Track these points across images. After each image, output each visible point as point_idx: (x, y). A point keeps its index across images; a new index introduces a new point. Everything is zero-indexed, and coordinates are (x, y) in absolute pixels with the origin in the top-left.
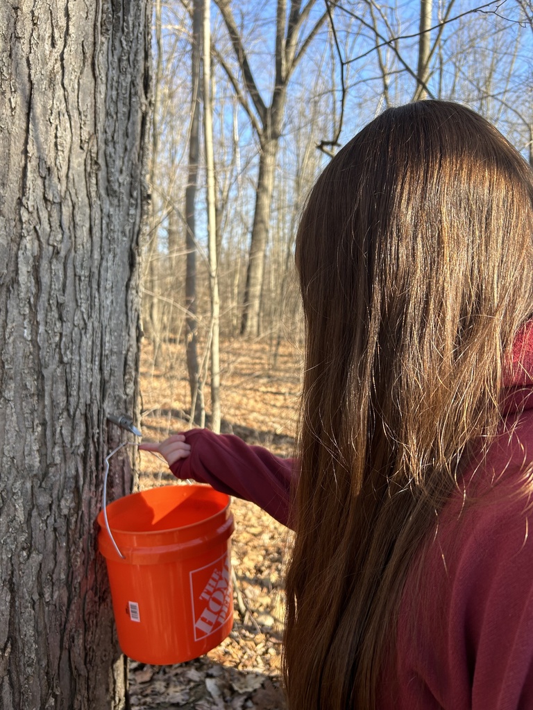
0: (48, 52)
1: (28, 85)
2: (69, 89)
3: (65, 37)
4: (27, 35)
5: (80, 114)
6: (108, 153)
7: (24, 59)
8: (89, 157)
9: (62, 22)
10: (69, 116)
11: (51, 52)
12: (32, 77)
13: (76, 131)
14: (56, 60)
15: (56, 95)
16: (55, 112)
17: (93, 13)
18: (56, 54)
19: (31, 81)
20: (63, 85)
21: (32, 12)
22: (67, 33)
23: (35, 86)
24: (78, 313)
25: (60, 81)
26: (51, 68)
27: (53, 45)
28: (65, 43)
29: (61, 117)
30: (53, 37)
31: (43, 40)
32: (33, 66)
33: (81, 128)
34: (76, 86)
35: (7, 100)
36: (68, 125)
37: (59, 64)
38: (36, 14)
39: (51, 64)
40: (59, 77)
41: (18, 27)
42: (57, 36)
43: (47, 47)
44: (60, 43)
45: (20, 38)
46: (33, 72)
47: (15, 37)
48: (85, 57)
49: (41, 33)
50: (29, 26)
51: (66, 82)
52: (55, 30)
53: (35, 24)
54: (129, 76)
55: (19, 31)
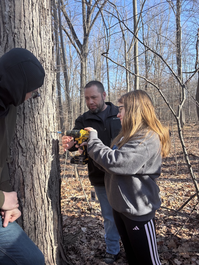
0: (29, 31)
1: (25, 40)
2: (35, 41)
3: (33, 27)
4: (23, 27)
5: (38, 47)
6: (45, 58)
7: (23, 34)
8: (41, 59)
9: (32, 23)
10: (35, 48)
11: (30, 31)
12: (26, 38)
13: (37, 52)
14: (31, 33)
15: (32, 43)
16: (32, 47)
17: (39, 20)
18: (31, 32)
19: (25, 39)
20: (33, 40)
21: (24, 21)
22: (33, 26)
23: (27, 41)
24: (42, 101)
25: (32, 39)
26: (30, 36)
27: (30, 29)
28: (33, 29)
29: (34, 49)
30: (30, 27)
31: (28, 28)
32: (25, 35)
33: (38, 51)
34: (36, 40)
35: (20, 45)
36: (35, 50)
37: (32, 34)
38: (25, 22)
39: (30, 34)
40: (32, 38)
41: (21, 25)
42: (31, 27)
43: (29, 30)
44: (32, 29)
45: (22, 28)
46: (26, 37)
47: (20, 28)
48: (38, 32)
49: (27, 26)
50: (24, 25)
51: (34, 39)
52: (30, 26)
53: (25, 24)
54: (48, 36)
55: (21, 26)
